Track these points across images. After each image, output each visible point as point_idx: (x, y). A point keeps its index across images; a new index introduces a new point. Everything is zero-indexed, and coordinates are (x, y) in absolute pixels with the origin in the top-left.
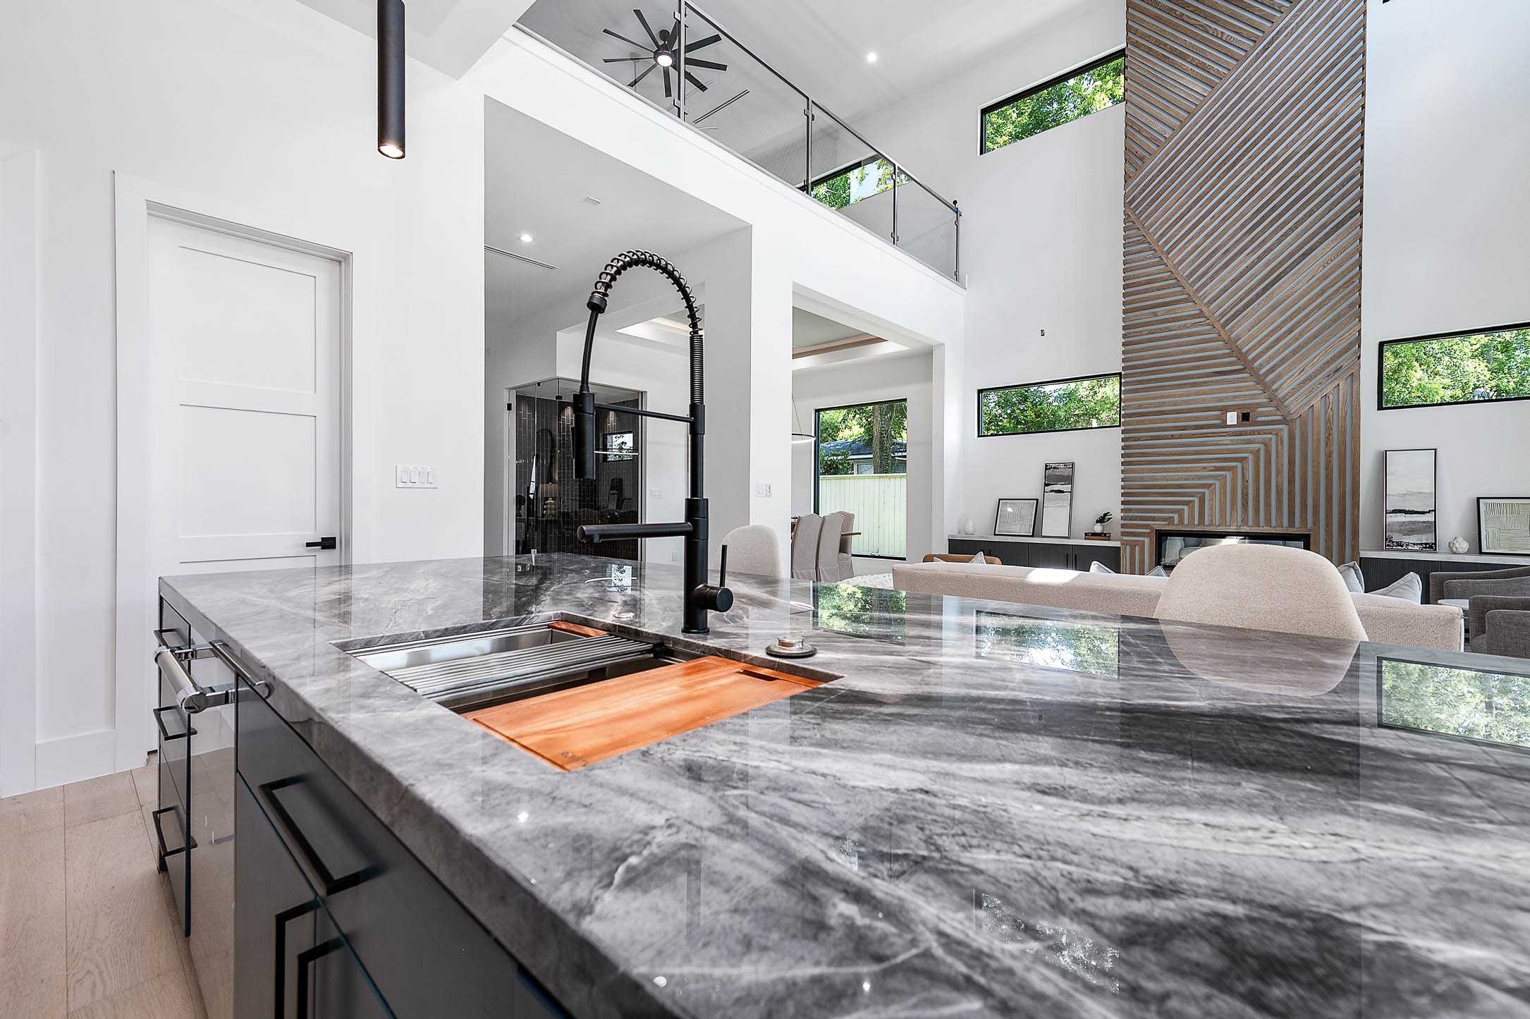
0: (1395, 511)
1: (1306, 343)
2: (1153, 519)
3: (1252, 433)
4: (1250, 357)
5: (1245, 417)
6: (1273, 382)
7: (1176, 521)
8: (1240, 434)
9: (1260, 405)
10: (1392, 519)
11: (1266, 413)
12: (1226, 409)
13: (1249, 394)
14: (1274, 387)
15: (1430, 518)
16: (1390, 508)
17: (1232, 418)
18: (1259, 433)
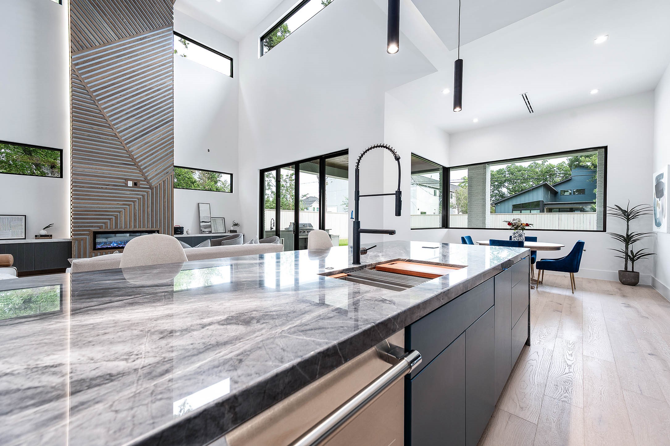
0: (202, 222)
1: (158, 160)
2: (92, 227)
3: (138, 191)
4: (137, 161)
5: (135, 184)
6: (146, 172)
7: (104, 227)
8: (134, 191)
9: (141, 180)
10: (202, 224)
11: (143, 184)
12: (127, 180)
13: (137, 176)
14: (146, 175)
15: (209, 224)
16: (201, 221)
17: (130, 184)
18: (141, 191)
